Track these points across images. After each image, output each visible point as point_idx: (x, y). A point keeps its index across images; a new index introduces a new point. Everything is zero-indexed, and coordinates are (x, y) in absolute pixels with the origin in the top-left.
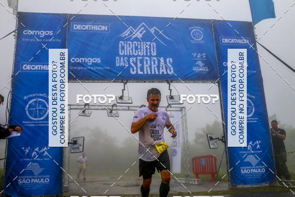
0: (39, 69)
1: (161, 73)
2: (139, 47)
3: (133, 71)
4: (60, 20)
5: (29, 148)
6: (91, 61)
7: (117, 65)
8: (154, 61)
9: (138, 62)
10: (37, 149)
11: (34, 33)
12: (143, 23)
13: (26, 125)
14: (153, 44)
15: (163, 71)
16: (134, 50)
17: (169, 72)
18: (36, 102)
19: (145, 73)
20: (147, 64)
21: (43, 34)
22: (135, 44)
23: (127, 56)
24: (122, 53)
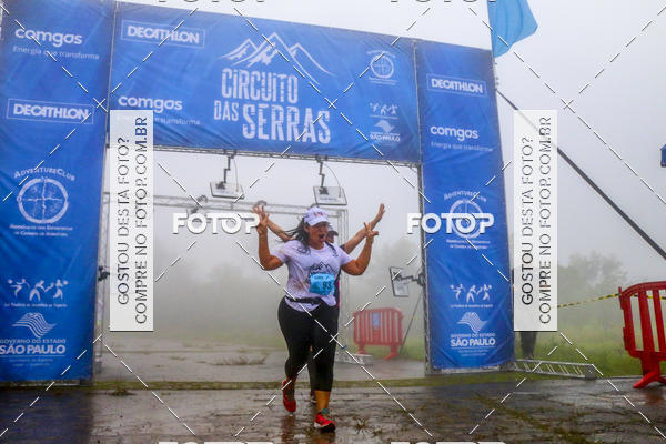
0: (50, 115)
1: (305, 140)
2: (263, 84)
3: (249, 131)
4: (100, 14)
5: (24, 281)
6: (162, 106)
7: (216, 118)
8: (293, 114)
9: (261, 114)
10: (40, 285)
11: (41, 36)
12: (275, 34)
13: (17, 233)
14: (293, 81)
15: (310, 135)
16: (252, 89)
17: (321, 139)
18: (40, 185)
19: (274, 137)
20: (277, 118)
21: (61, 41)
22: (256, 77)
23: (237, 100)
24: (227, 92)
